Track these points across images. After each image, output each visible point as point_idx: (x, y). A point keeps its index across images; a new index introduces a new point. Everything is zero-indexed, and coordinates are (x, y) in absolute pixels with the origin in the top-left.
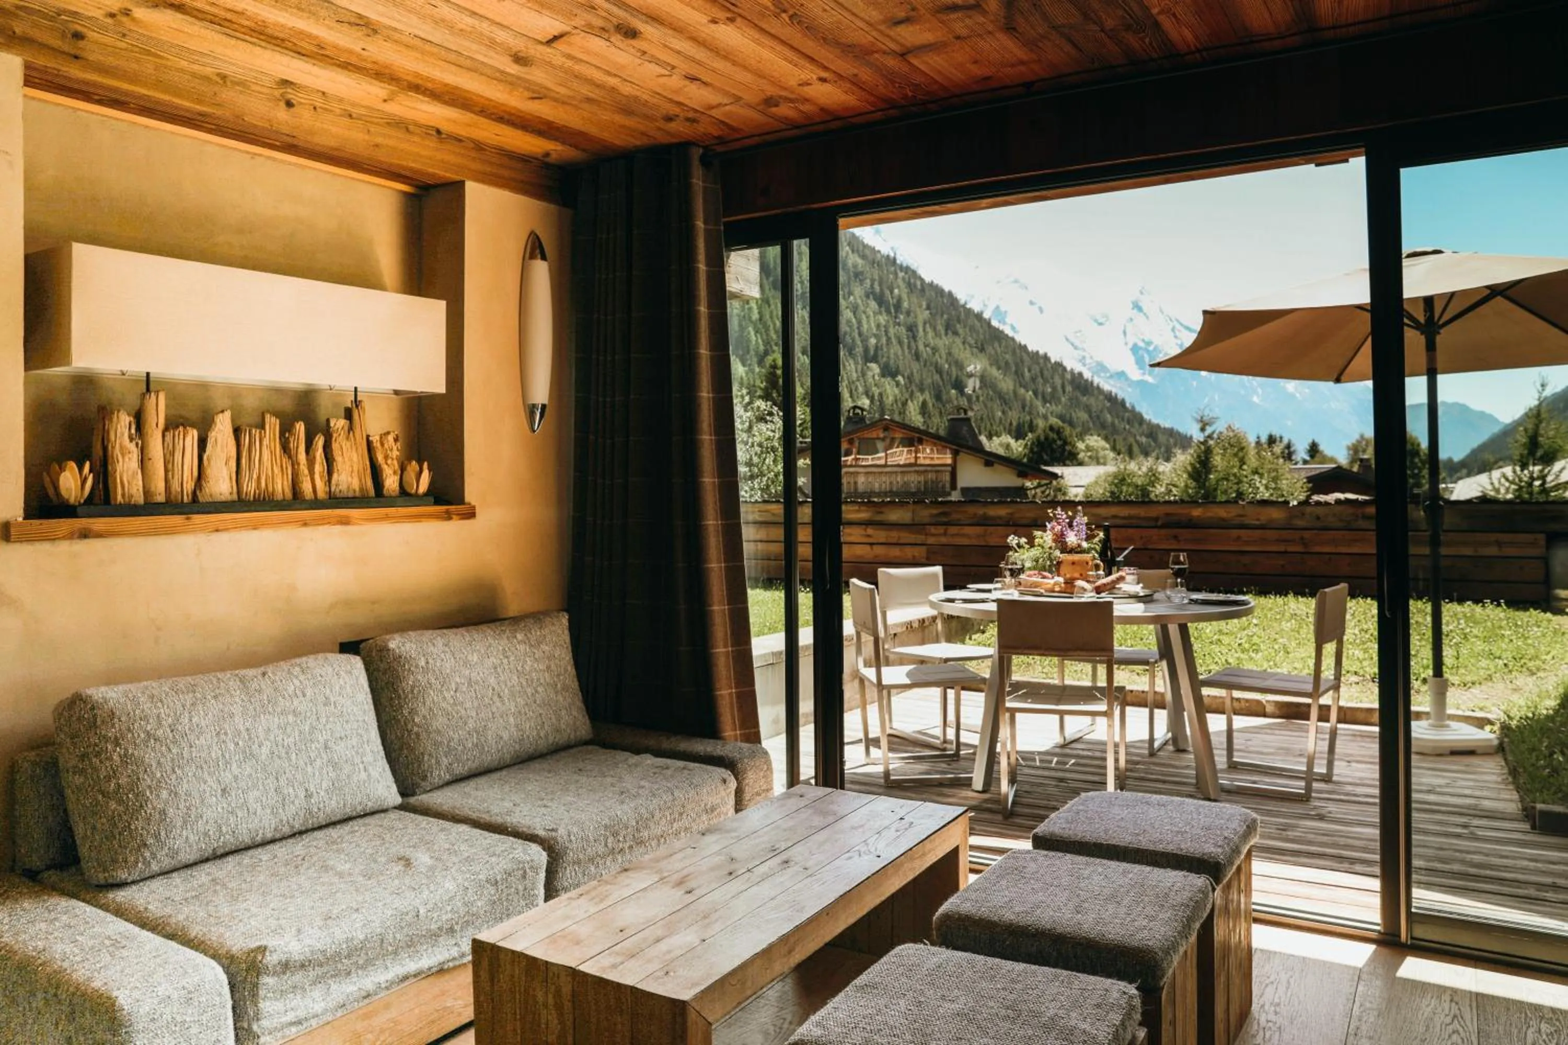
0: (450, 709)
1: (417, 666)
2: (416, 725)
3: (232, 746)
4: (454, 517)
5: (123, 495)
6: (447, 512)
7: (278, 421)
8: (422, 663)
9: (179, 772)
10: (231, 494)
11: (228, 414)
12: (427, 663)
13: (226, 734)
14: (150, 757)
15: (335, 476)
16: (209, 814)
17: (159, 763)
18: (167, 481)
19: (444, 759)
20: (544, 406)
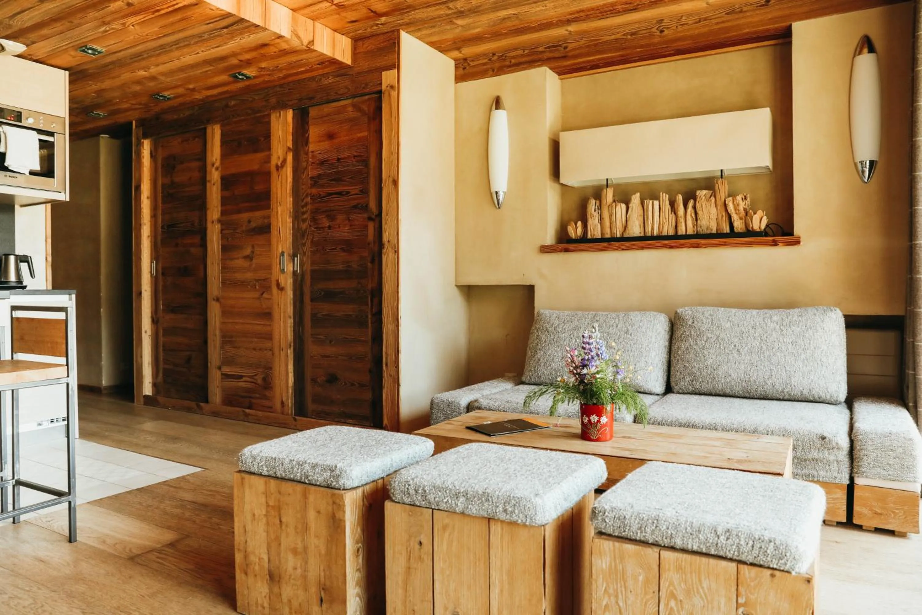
0: (699, 350)
1: (686, 324)
2: (678, 355)
3: (574, 341)
4: (780, 244)
5: (591, 235)
6: (774, 241)
7: (667, 196)
8: (690, 323)
9: (550, 345)
10: (640, 233)
11: (638, 195)
12: (693, 323)
13: (574, 335)
14: (543, 337)
15: (699, 222)
16: (553, 365)
17: (545, 341)
18: (611, 228)
19: (688, 377)
20: (872, 163)
